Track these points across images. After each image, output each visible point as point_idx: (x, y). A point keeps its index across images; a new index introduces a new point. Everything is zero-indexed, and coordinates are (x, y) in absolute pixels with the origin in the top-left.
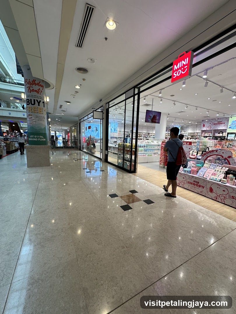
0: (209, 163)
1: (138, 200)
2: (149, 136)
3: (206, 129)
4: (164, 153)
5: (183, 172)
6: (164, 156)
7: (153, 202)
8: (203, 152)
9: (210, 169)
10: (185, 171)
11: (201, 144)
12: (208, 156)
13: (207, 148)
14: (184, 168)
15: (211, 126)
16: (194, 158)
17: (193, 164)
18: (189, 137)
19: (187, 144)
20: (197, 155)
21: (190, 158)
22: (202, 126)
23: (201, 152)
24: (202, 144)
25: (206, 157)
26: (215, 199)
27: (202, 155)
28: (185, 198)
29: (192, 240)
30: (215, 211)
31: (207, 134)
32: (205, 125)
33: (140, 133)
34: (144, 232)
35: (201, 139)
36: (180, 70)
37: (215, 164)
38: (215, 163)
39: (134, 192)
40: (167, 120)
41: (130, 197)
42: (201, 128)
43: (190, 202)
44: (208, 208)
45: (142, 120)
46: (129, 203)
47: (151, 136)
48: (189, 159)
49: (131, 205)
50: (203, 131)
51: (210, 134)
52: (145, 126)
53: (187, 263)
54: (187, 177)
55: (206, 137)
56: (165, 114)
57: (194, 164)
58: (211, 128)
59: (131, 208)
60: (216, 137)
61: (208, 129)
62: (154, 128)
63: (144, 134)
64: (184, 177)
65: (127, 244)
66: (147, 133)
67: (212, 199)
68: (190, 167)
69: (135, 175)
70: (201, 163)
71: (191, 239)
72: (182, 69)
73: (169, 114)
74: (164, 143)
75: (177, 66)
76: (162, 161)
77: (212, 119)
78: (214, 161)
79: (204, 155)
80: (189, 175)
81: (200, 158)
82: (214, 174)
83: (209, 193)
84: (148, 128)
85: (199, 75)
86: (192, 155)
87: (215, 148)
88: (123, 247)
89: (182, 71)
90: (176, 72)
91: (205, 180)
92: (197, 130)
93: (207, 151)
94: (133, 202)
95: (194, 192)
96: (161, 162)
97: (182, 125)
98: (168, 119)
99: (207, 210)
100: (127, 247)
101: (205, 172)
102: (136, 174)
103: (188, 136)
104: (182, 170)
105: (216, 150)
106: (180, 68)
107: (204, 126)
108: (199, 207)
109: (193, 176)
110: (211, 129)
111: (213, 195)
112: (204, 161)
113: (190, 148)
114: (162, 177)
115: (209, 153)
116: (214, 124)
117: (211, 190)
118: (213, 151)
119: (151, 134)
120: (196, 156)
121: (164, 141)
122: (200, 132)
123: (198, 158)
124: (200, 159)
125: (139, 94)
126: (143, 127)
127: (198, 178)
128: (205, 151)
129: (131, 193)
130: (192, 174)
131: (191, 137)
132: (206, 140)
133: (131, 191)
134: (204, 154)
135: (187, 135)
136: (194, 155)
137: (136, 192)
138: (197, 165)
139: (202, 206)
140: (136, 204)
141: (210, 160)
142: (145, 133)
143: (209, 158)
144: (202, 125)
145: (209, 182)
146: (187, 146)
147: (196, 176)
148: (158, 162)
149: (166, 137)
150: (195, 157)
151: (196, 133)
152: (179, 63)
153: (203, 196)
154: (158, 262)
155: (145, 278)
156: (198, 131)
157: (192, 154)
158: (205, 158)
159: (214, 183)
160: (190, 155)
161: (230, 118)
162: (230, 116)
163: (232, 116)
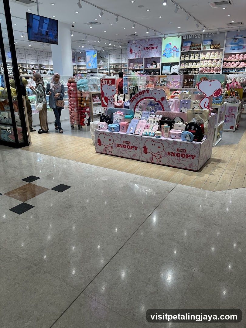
0: (140, 111)
1: (43, 190)
2: (42, 72)
3: (134, 58)
4: (75, 103)
5: (107, 131)
6: (76, 108)
7: (68, 187)
8: (131, 94)
9: (142, 121)
10: (111, 129)
11: (129, 83)
12: (138, 100)
13: (136, 89)
14: (108, 125)
15: (141, 51)
16: (121, 107)
17: (120, 115)
18: (112, 71)
19: (108, 83)
20: (124, 100)
21: (116, 106)
22: (129, 52)
23: (129, 96)
24: (131, 83)
25: (136, 102)
26: (151, 161)
27: (131, 100)
28: (115, 169)
29: (128, 219)
30: (150, 176)
31: (137, 66)
32: (133, 51)
33: (22, 65)
34: (60, 235)
35: (128, 75)
37: (147, 112)
38: (148, 110)
39: (32, 179)
40: (72, 38)
41: (25, 189)
42: (127, 55)
43: (121, 172)
44: (144, 174)
45: (22, 37)
46: (26, 200)
47: (46, 72)
48: (114, 108)
49: (30, 202)
50: (131, 61)
51: (140, 65)
52: (30, 48)
53: (123, 249)
54: (115, 138)
55: (136, 71)
56: (66, 25)
57: (122, 116)
58: (140, 55)
59: (31, 207)
60: (148, 71)
61: (137, 57)
62: (48, 54)
63: (31, 67)
64: (111, 138)
65: (35, 260)
66: (37, 65)
67: (147, 162)
68: (116, 122)
69: (28, 150)
70: (131, 113)
71: (126, 219)
73: (73, 26)
74: (72, 84)
76: (74, 118)
77: (141, 40)
78: (146, 107)
79: (132, 100)
80: (116, 135)
81: (128, 104)
82: (147, 127)
83: (144, 154)
84: (37, 54)
86: (117, 102)
87: (147, 87)
88: (29, 268)
91: (137, 138)
92: (123, 59)
93: (137, 93)
94: (34, 195)
95: (125, 158)
96: (72, 120)
97: (99, 49)
98: (72, 35)
99: (142, 177)
100: (35, 265)
101: (137, 125)
102: (30, 147)
103: (110, 69)
104: (106, 129)
105: (147, 90)
107: (131, 51)
108: (132, 176)
109: (122, 135)
110: (142, 57)
111: (148, 156)
112: (134, 109)
113: (113, 91)
114: (78, 145)
115: (139, 96)
116: (145, 49)
117: (145, 150)
118: (143, 92)
119: (47, 66)
120: (123, 102)
121: (71, 80)
122: (127, 62)
123: (126, 105)
124: (128, 107)
126: (27, 52)
127: (129, 135)
128: (134, 94)
129: (27, 183)
130: (122, 131)
131: (114, 72)
132: (135, 75)
133: (25, 180)
134: (133, 98)
135: (108, 68)
136: (121, 102)
137: (37, 178)
138: (126, 116)
139: (137, 174)
140: (40, 197)
141: (141, 107)
142: (32, 65)
143: (139, 104)
144: (129, 49)
145: (142, 139)
146: (109, 87)
147: (125, 133)
148: (68, 120)
149: (75, 73)
150: (122, 105)
151: (122, 64)
153: (137, 160)
154: (87, 263)
155: (72, 289)
156: (124, 61)
157: (118, 100)
158: (135, 104)
159: (148, 140)
160: (114, 101)
161: (163, 38)
162: (163, 36)
163: (166, 36)
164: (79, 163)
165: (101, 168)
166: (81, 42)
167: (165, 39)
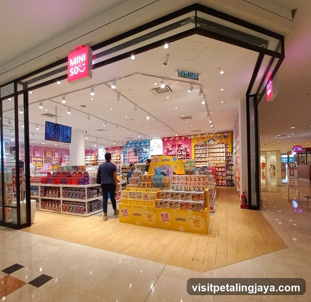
36: (78, 68)
72: (80, 66)
73: (87, 132)
75: (73, 61)
85: (107, 83)
89: (80, 69)
90: (73, 69)
98: (87, 138)
106: (77, 65)
125: (25, 93)
152: (75, 58)
161: (150, 140)
162: (150, 138)
163: (152, 138)
164: (72, 244)
165: (93, 248)
166: (94, 142)
167: (151, 140)
